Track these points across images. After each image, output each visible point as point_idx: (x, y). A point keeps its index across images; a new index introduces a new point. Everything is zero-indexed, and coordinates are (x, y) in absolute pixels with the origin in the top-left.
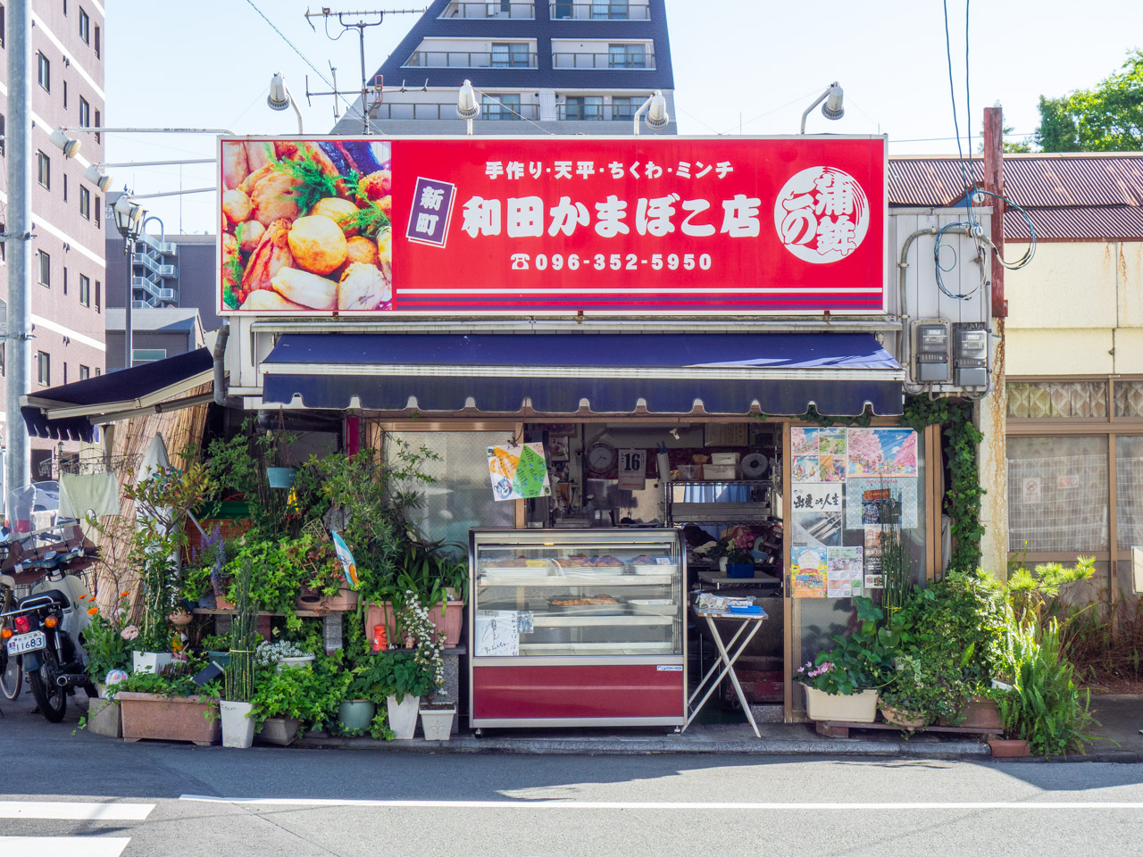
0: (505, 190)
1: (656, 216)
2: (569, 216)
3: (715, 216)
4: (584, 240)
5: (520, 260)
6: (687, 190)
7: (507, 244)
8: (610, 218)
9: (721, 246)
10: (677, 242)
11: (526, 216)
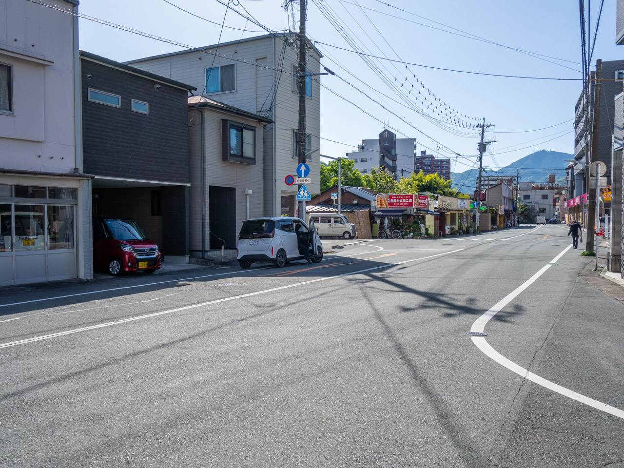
0: (393, 199)
1: (404, 201)
2: (398, 201)
3: (408, 200)
4: (399, 202)
5: (394, 204)
6: (407, 198)
7: (393, 203)
8: (401, 201)
9: (409, 203)
10: (406, 203)
11: (395, 201)
